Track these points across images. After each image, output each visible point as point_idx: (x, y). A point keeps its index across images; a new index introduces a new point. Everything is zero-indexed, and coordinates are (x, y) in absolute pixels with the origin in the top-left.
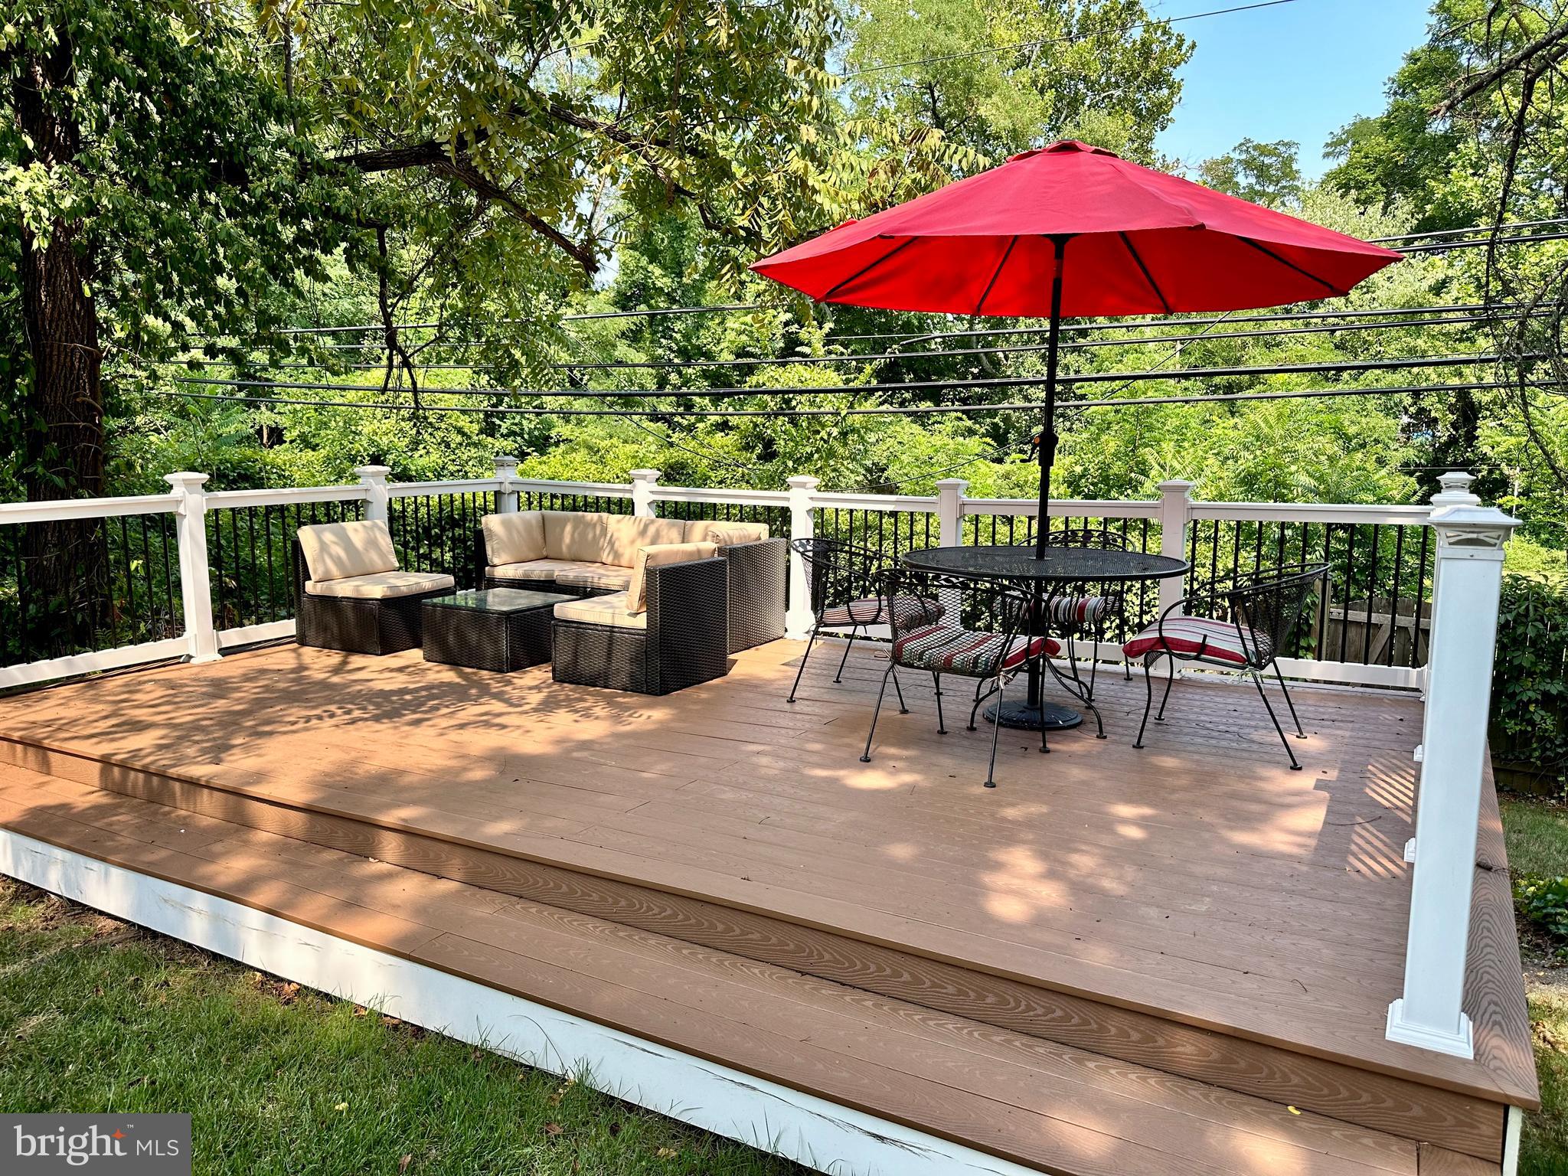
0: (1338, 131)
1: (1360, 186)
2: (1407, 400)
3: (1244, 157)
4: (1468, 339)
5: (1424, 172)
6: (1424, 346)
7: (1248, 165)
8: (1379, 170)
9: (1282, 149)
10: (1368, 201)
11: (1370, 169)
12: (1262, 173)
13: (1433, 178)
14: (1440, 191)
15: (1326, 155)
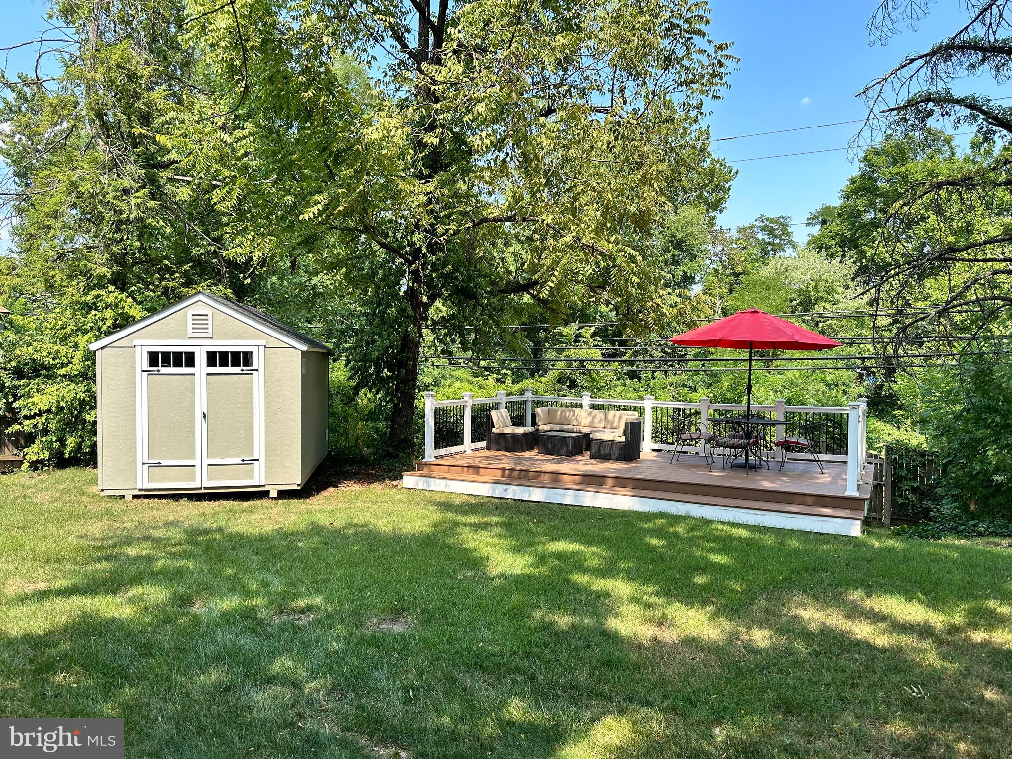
0: (814, 212)
1: (828, 248)
2: (859, 362)
3: (761, 224)
4: (889, 330)
5: (861, 241)
6: (866, 334)
7: (763, 229)
8: (838, 239)
9: (782, 220)
10: (832, 256)
11: (832, 238)
12: (771, 232)
13: (866, 245)
14: (870, 252)
15: (808, 225)
